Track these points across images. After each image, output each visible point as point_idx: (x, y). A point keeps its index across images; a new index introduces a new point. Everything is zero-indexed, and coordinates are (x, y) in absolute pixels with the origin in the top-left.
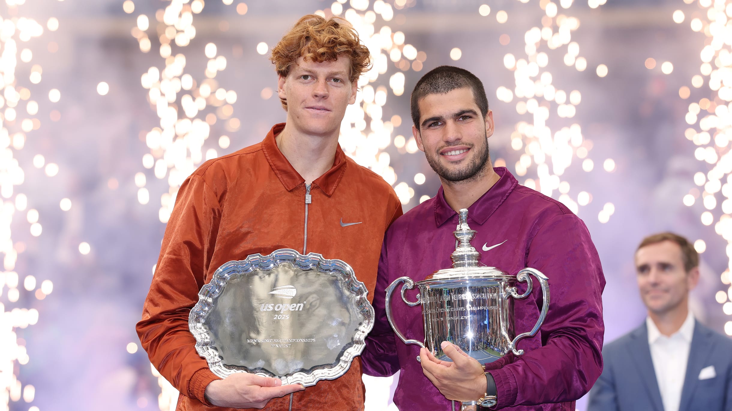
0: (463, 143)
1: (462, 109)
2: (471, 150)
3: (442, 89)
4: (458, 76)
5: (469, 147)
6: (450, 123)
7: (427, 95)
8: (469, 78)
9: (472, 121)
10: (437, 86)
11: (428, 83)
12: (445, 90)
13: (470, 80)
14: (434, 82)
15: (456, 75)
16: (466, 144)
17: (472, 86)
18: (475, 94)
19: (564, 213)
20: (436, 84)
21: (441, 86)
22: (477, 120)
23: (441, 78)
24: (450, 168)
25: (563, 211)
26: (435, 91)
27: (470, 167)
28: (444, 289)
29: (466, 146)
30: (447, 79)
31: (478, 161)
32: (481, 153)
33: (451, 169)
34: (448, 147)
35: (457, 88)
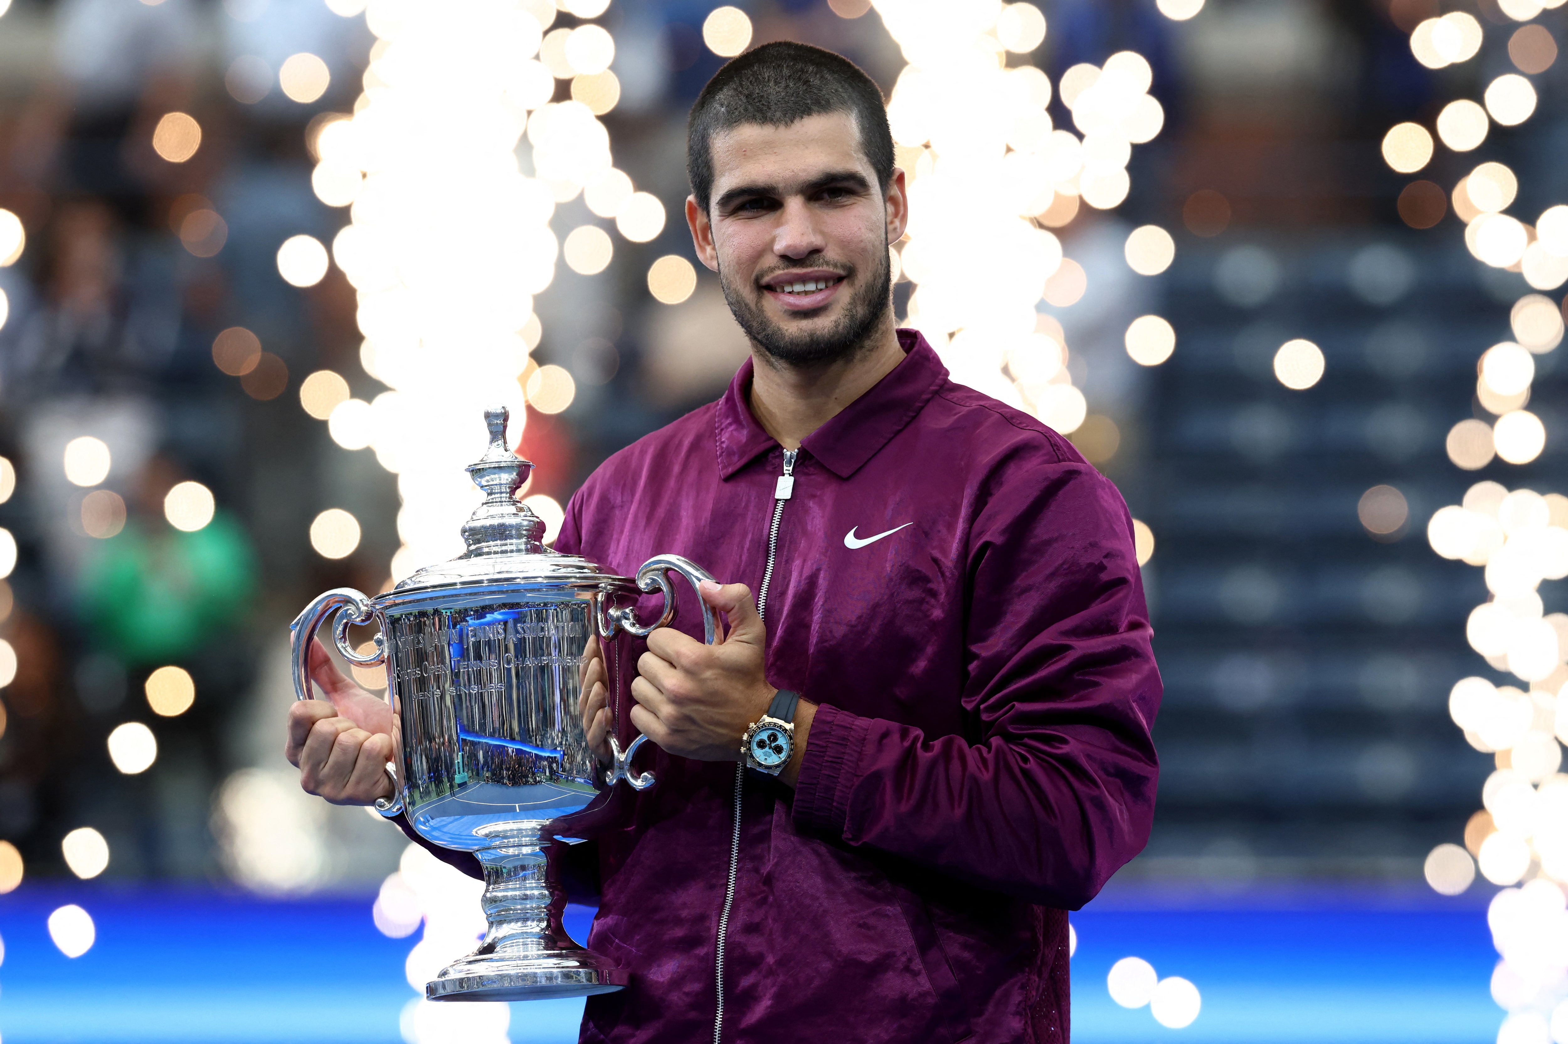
0: (827, 263)
1: (828, 170)
2: (845, 282)
3: (778, 114)
4: (822, 77)
5: (841, 272)
6: (794, 205)
7: (735, 124)
8: (850, 85)
9: (854, 204)
10: (763, 104)
11: (740, 92)
12: (785, 115)
13: (853, 88)
14: (757, 91)
15: (816, 74)
16: (835, 266)
17: (858, 105)
18: (863, 130)
19: (1060, 457)
20: (762, 97)
21: (775, 104)
22: (865, 198)
23: (776, 83)
24: (786, 328)
25: (1059, 455)
26: (758, 115)
27: (841, 327)
28: (444, 611)
29: (835, 270)
30: (791, 85)
31: (861, 311)
32: (873, 288)
33: (790, 331)
34: (786, 271)
35: (819, 112)
